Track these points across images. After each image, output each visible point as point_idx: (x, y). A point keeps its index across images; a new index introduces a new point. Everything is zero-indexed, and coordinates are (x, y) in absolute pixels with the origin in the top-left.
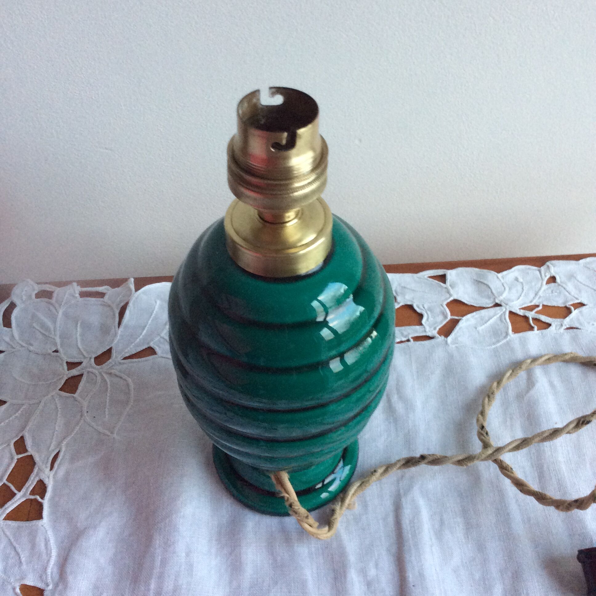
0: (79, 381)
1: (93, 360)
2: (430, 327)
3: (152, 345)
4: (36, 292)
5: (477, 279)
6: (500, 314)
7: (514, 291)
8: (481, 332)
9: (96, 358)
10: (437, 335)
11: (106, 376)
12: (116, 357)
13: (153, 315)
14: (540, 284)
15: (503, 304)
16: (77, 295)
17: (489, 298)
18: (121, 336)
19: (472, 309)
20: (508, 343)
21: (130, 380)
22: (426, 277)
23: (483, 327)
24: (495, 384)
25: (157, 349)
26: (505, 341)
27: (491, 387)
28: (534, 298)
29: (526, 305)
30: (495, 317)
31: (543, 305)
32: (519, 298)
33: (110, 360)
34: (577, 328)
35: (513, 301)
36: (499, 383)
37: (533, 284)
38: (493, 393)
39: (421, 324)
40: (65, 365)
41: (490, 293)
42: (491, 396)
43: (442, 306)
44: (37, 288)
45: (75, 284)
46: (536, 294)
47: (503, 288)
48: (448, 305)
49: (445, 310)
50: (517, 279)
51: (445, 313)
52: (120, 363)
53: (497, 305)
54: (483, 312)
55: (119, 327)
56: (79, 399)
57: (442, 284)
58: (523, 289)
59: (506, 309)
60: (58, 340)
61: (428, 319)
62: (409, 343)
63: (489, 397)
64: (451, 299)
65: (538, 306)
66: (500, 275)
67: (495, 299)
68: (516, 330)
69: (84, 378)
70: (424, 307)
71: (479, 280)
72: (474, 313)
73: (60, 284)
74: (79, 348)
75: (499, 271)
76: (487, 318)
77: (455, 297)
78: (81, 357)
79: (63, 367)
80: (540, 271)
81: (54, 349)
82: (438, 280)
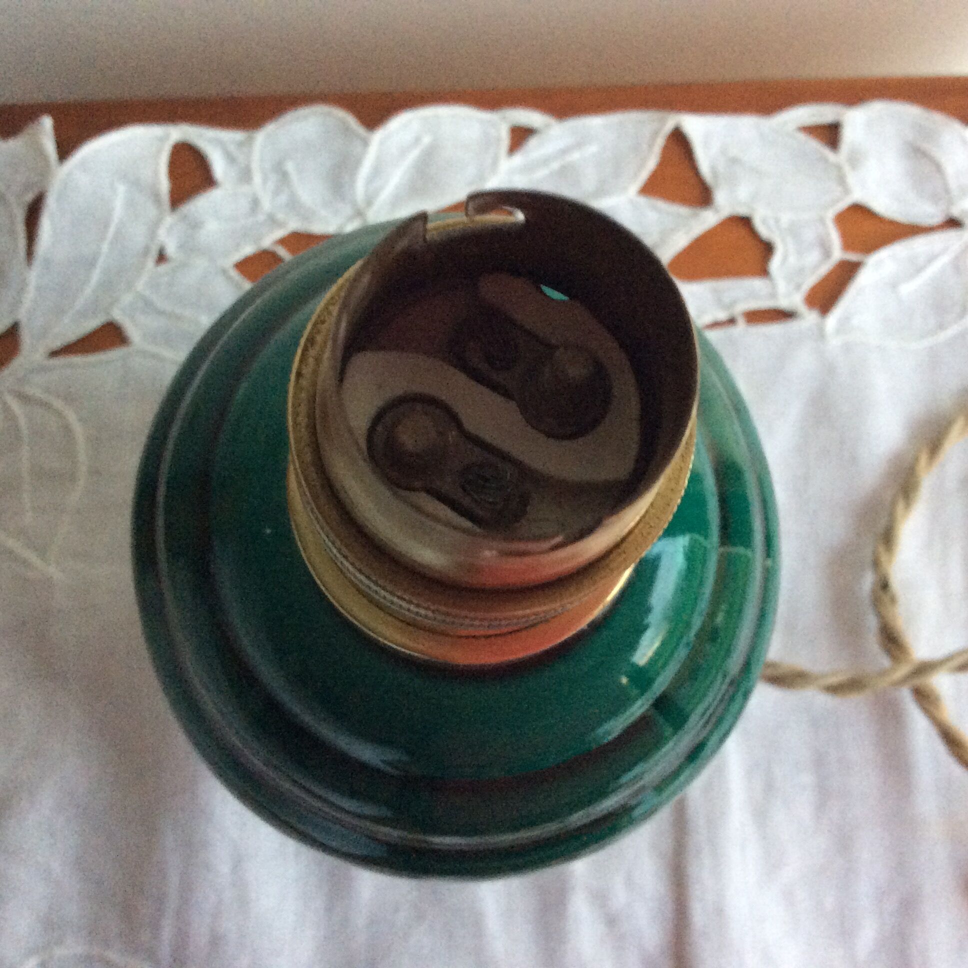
2: (788, 283)
3: (118, 315)
5: (915, 143)
6: (955, 251)
8: (905, 299)
10: (804, 308)
12: (32, 350)
13: (112, 230)
15: (965, 221)
17: (935, 198)
18: (38, 289)
19: (892, 231)
21: (72, 417)
22: (791, 127)
23: (913, 283)
30: (943, 258)
33: (19, 359)
36: (933, 454)
39: (766, 273)
41: (939, 187)
43: (822, 220)
48: (839, 219)
49: (830, 236)
52: (44, 367)
53: (953, 223)
54: (919, 245)
55: (29, 265)
57: (827, 152)
61: (785, 258)
62: (738, 329)
64: (848, 202)
67: (948, 204)
70: (778, 224)
71: (918, 145)
72: (897, 246)
76: (923, 259)
77: (857, 196)
82: (819, 142)
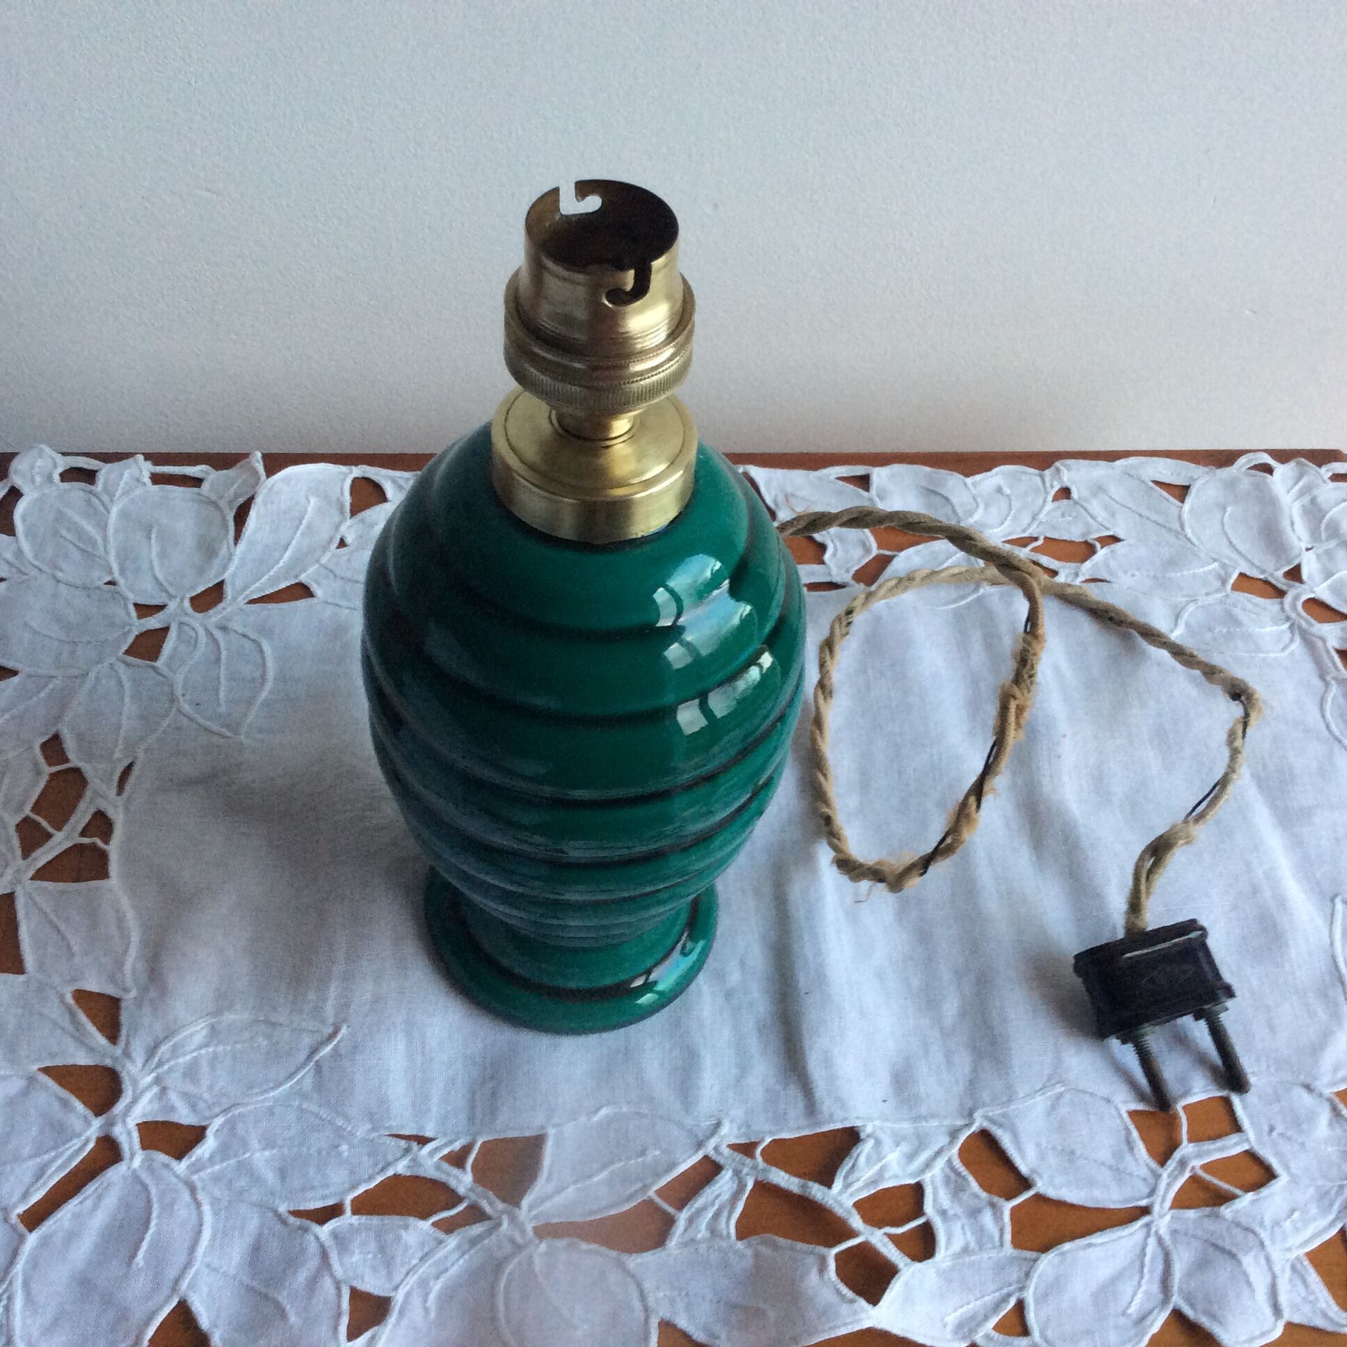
0: (163, 639)
1: (187, 604)
2: (839, 568)
3: (303, 578)
4: (60, 470)
5: (928, 486)
7: (993, 510)
9: (192, 599)
10: (853, 582)
11: (216, 633)
14: (1040, 502)
16: (147, 480)
20: (980, 600)
21: (264, 641)
22: (832, 477)
25: (314, 588)
26: (974, 596)
28: (1029, 525)
29: (1014, 537)
31: (1046, 538)
32: (1002, 523)
33: (222, 605)
34: (1107, 582)
35: (992, 527)
37: (1030, 499)
39: (823, 563)
40: (132, 609)
41: (950, 512)
44: (63, 463)
45: (141, 457)
46: (1034, 519)
47: (975, 504)
49: (868, 540)
50: (999, 490)
51: (869, 548)
52: (242, 610)
54: (936, 546)
55: (236, 544)
56: (165, 670)
57: (861, 491)
58: (1010, 506)
60: (113, 563)
61: (834, 554)
65: (1036, 539)
66: (969, 480)
69: (172, 635)
71: (931, 488)
72: (921, 546)
73: (108, 458)
74: (158, 580)
75: (968, 474)
76: (943, 558)
78: (164, 594)
79: (128, 614)
80: (1042, 477)
81: (108, 579)
82: (855, 485)
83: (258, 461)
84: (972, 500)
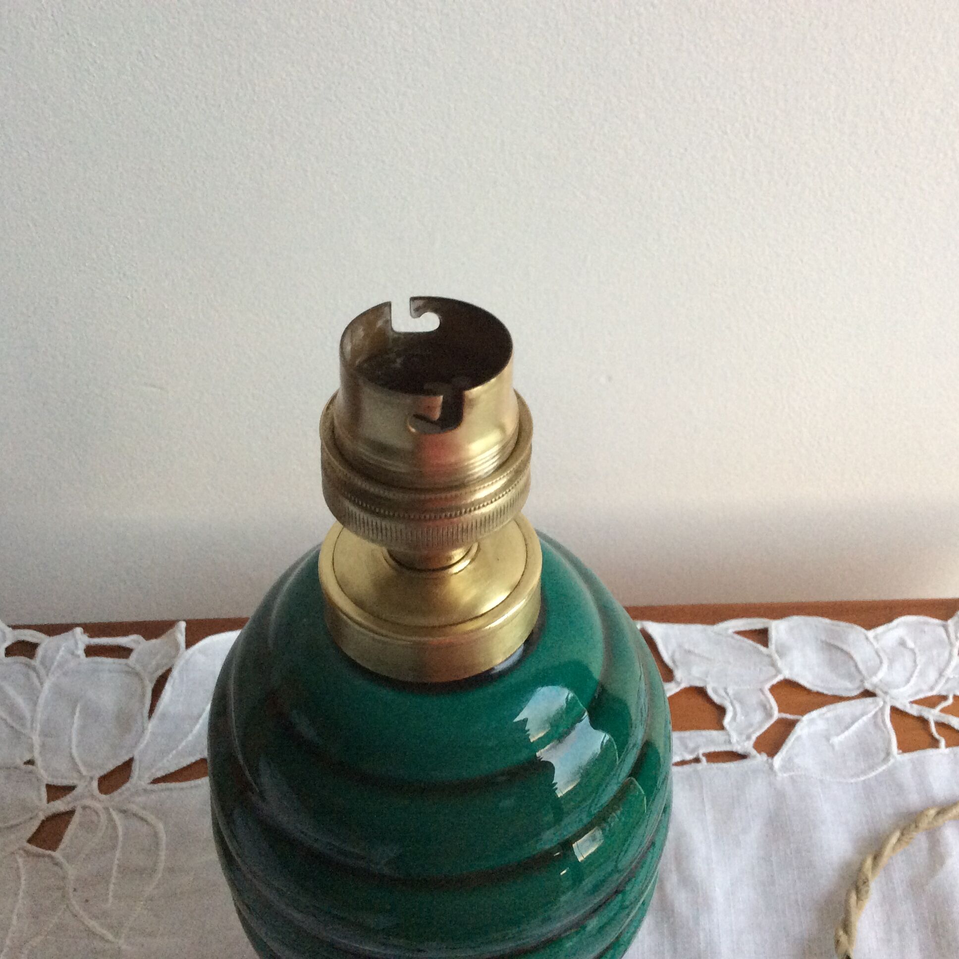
0: (67, 823)
1: (95, 784)
2: (740, 734)
4: (8, 643)
5: (828, 640)
6: (873, 712)
7: (898, 666)
8: (837, 748)
9: (101, 779)
10: (754, 752)
11: (116, 816)
12: (140, 778)
14: (946, 654)
15: (878, 692)
16: (81, 652)
17: (850, 677)
18: (153, 734)
19: (820, 700)
20: (891, 773)
21: (160, 827)
22: (730, 631)
23: (842, 737)
24: (869, 862)
26: (884, 767)
27: (860, 870)
28: (937, 682)
29: (921, 696)
30: (865, 718)
31: (955, 697)
32: (908, 681)
33: (128, 785)
35: (897, 687)
36: (876, 858)
37: (935, 652)
38: (866, 882)
39: (722, 728)
40: (44, 790)
41: (853, 669)
42: (863, 889)
43: (761, 690)
44: (12, 636)
45: (79, 630)
46: (941, 675)
47: (878, 661)
48: (773, 689)
49: (769, 702)
51: (768, 706)
52: (145, 790)
53: (868, 694)
54: (841, 708)
55: (150, 716)
56: (62, 860)
57: (761, 647)
58: (915, 661)
59: (885, 702)
60: (36, 739)
61: (734, 718)
62: (699, 766)
63: (858, 891)
64: (780, 678)
65: (944, 698)
66: (871, 634)
67: (862, 681)
68: (905, 747)
69: (76, 819)
70: (727, 694)
71: (832, 642)
72: (824, 710)
73: (52, 630)
74: (73, 758)
75: (869, 626)
76: (848, 719)
77: (786, 674)
78: (75, 775)
79: (39, 794)
80: (946, 628)
81: (27, 757)
82: (754, 640)
83: (180, 631)
84: (873, 654)
